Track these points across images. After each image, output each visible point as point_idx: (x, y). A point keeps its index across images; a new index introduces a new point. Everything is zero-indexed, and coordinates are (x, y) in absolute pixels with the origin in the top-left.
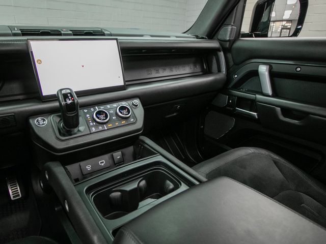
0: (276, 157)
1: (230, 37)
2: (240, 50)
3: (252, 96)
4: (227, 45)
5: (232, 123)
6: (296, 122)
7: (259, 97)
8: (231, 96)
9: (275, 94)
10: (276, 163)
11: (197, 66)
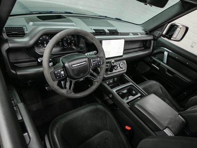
0: (161, 86)
1: (158, 36)
2: (160, 42)
3: (159, 61)
4: (156, 38)
5: (149, 69)
6: (171, 75)
7: (161, 63)
8: (151, 59)
9: (167, 64)
10: (161, 88)
11: (142, 43)
